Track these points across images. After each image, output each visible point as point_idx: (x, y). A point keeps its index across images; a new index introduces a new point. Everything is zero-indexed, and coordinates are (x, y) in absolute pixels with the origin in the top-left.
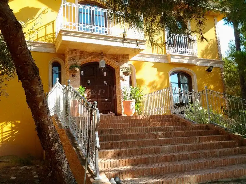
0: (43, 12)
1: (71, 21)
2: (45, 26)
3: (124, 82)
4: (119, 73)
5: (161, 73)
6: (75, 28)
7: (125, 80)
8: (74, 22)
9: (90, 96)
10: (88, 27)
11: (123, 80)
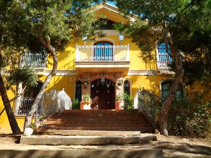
0: (73, 53)
1: (89, 56)
2: (73, 61)
3: (119, 90)
4: (116, 84)
5: (153, 83)
6: (91, 60)
7: (120, 89)
8: (91, 56)
9: (98, 100)
10: (99, 58)
11: (118, 89)
